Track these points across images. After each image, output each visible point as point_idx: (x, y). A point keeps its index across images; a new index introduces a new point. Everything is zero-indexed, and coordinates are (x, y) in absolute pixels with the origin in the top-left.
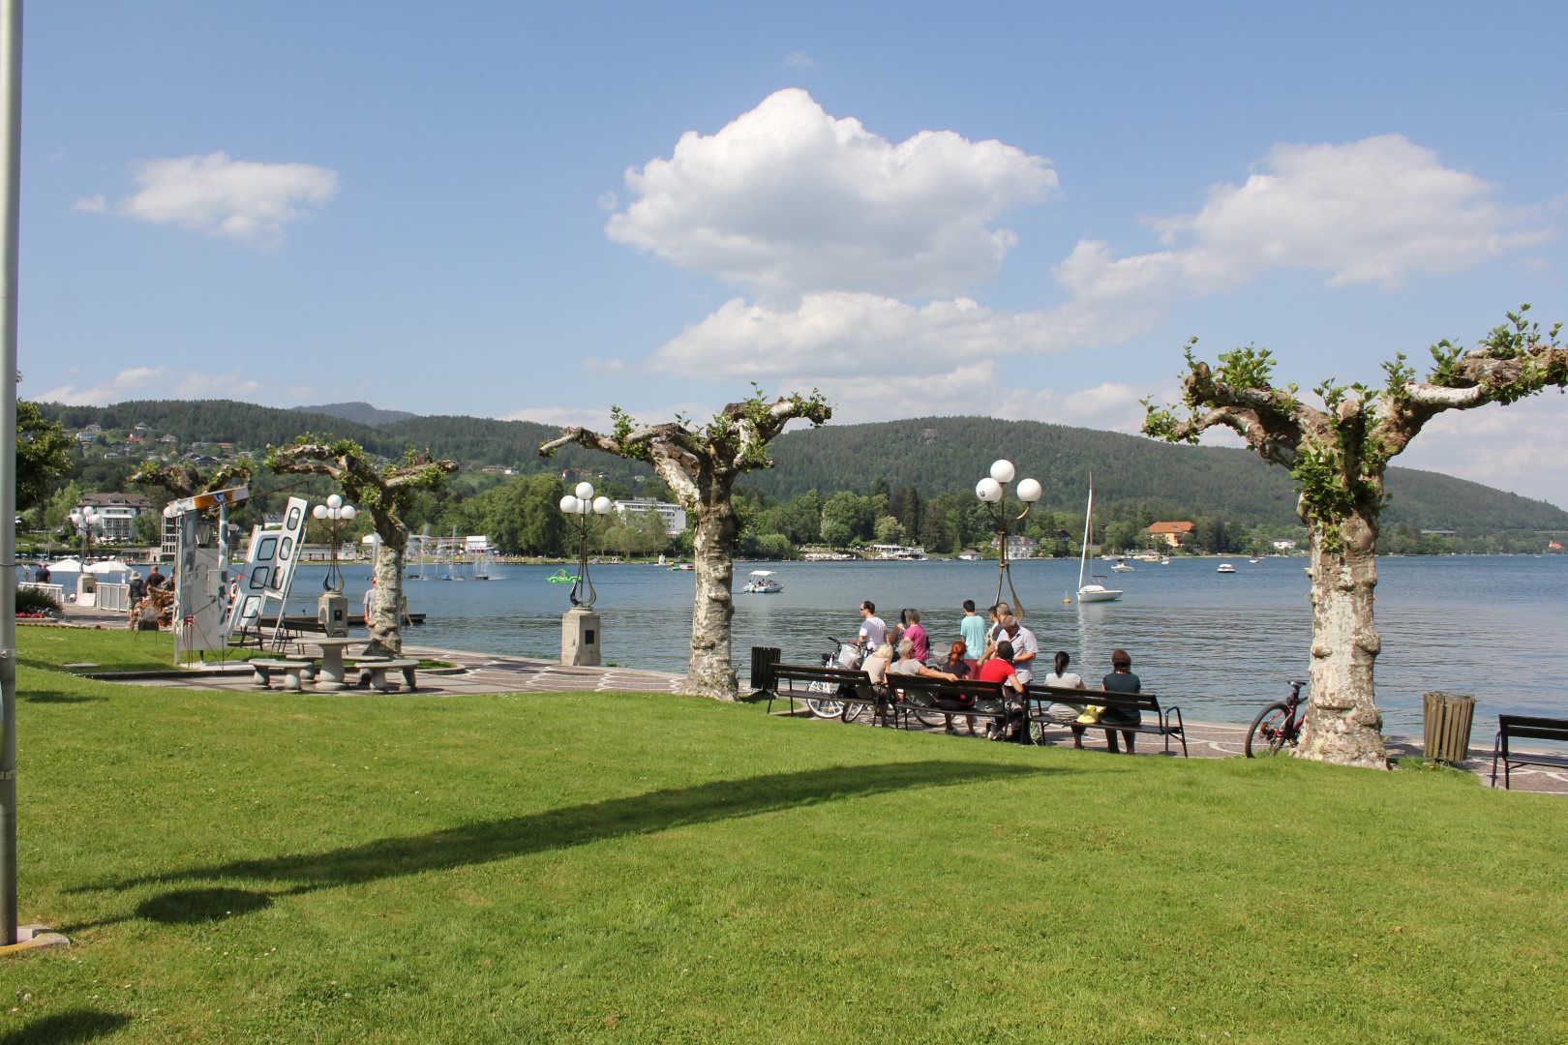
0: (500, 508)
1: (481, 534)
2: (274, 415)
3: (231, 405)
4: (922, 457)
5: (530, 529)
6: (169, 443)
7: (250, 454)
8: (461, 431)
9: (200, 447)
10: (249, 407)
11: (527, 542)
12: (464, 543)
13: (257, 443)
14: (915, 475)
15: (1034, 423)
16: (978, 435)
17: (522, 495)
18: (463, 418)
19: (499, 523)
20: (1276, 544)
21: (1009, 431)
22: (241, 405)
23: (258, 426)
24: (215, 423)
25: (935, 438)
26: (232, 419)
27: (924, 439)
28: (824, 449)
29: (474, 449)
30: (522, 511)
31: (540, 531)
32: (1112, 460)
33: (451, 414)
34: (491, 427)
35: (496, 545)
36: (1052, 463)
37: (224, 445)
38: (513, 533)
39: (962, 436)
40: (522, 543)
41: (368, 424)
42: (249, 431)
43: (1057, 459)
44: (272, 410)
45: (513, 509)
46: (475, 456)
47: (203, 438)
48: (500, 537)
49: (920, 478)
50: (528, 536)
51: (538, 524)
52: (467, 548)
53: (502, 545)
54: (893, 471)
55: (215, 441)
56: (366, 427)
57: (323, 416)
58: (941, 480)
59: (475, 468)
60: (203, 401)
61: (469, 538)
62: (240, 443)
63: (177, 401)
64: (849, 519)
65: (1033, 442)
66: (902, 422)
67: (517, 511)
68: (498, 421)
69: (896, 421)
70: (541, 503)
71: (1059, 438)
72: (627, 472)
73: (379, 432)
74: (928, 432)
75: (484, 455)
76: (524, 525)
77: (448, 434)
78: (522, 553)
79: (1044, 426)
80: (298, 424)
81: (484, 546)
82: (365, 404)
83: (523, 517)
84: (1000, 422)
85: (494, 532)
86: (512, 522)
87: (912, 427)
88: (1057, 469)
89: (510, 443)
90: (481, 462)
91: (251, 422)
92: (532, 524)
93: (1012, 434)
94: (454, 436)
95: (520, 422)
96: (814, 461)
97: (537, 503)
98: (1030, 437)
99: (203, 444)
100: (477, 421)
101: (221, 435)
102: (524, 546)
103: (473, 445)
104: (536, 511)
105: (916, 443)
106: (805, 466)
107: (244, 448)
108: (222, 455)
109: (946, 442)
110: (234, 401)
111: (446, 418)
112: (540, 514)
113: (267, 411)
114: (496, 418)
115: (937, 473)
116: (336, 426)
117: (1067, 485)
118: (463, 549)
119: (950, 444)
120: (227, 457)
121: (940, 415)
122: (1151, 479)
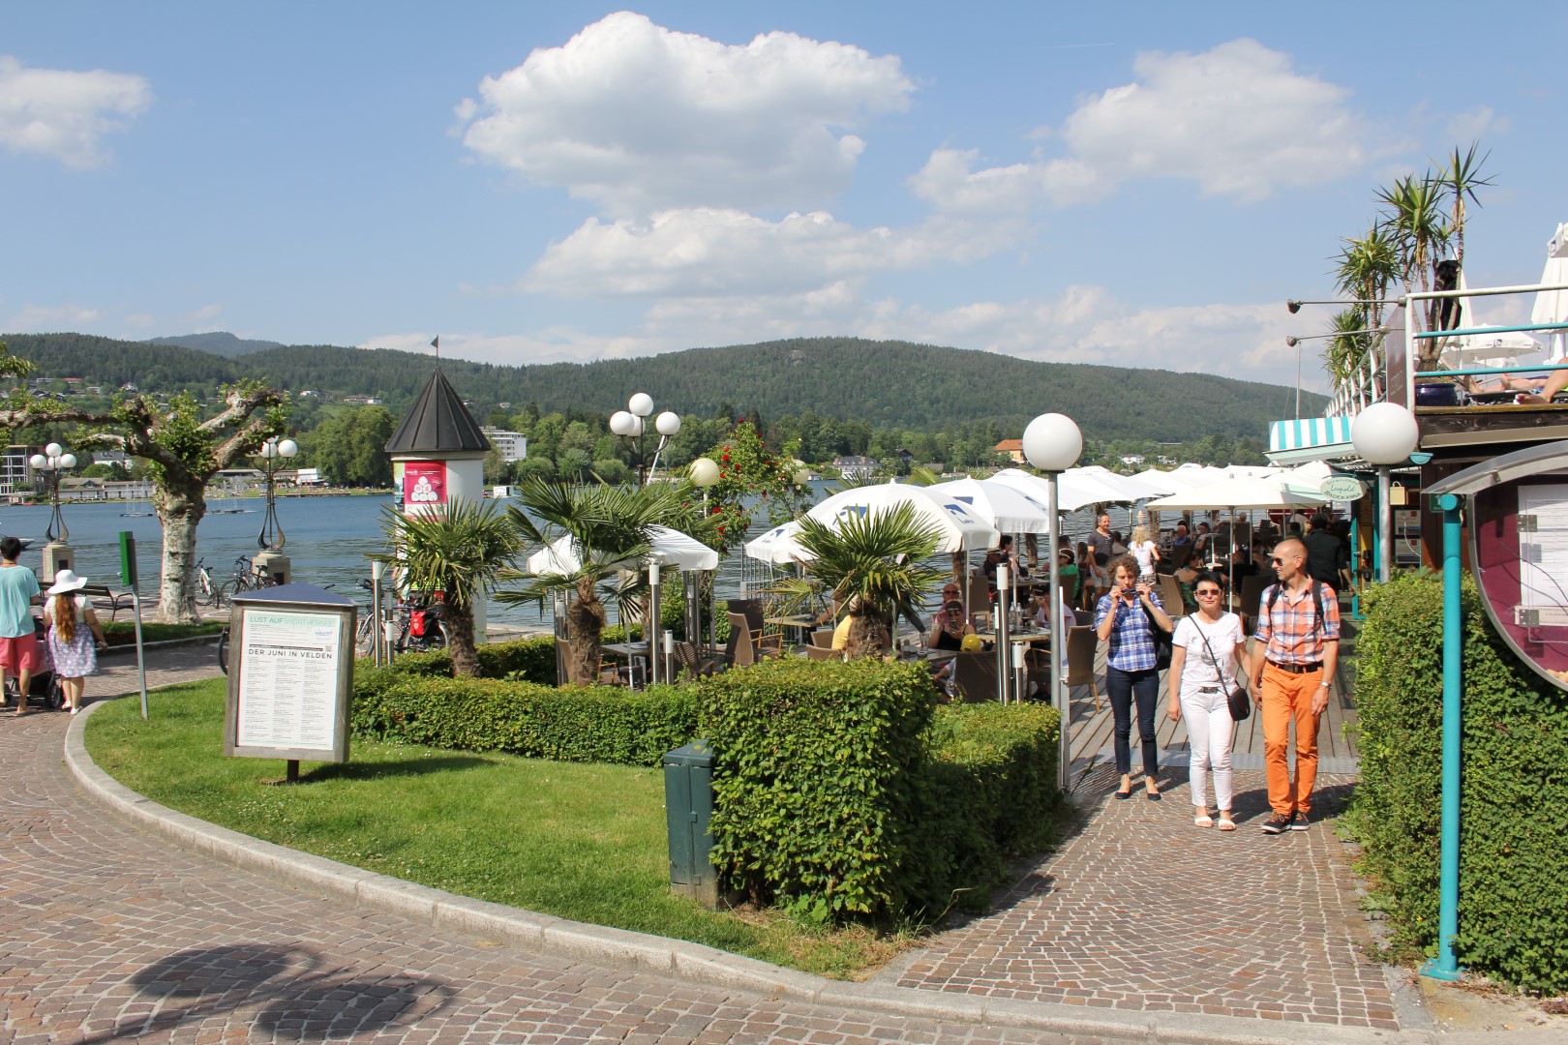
0: (328, 440)
1: (313, 467)
2: (125, 347)
3: (78, 338)
4: (789, 380)
5: (358, 460)
6: (10, 379)
7: (98, 390)
8: (323, 360)
9: (45, 383)
10: (98, 339)
11: (356, 473)
12: (297, 476)
13: (106, 378)
14: (781, 396)
15: (901, 343)
16: (845, 356)
17: (350, 426)
18: (325, 346)
19: (328, 455)
20: (1126, 460)
21: (875, 352)
22: (88, 338)
23: (107, 359)
24: (60, 357)
25: (802, 360)
26: (79, 353)
27: (791, 361)
28: (691, 372)
29: (336, 379)
30: (349, 443)
31: (367, 463)
32: (977, 378)
33: (312, 343)
34: (355, 355)
35: (327, 477)
36: (918, 381)
37: (70, 380)
38: (342, 466)
39: (829, 356)
40: (351, 475)
41: (226, 356)
42: (97, 365)
43: (922, 378)
44: (123, 342)
45: (340, 441)
46: (337, 386)
47: (47, 373)
48: (330, 469)
49: (786, 399)
50: (356, 469)
51: (365, 455)
52: (298, 482)
53: (332, 477)
54: (760, 392)
55: (61, 376)
56: (222, 359)
57: (176, 348)
58: (808, 401)
59: (336, 397)
60: (48, 335)
61: (301, 471)
62: (87, 377)
63: (19, 335)
64: (692, 442)
65: (900, 362)
66: (769, 344)
67: (344, 442)
68: (361, 350)
69: (763, 344)
70: (368, 434)
71: (925, 357)
72: (492, 399)
73: (237, 364)
74: (795, 353)
75: (346, 384)
76: (352, 457)
77: (309, 364)
78: (352, 484)
79: (912, 346)
80: (151, 357)
81: (315, 478)
82: (228, 334)
83: (350, 448)
84: (867, 342)
85: (324, 464)
86: (340, 454)
87: (779, 349)
88: (923, 388)
89: (373, 371)
90: (343, 392)
91: (100, 356)
92: (360, 455)
93: (879, 354)
94: (316, 366)
95: (384, 351)
96: (681, 385)
97: (364, 434)
98: (896, 357)
99: (48, 380)
100: (339, 350)
101: (66, 370)
102: (354, 478)
103: (335, 375)
104: (363, 442)
105: (783, 364)
106: (672, 389)
107: (92, 382)
108: (68, 390)
109: (813, 363)
110: (81, 333)
111: (308, 347)
112: (367, 446)
113: (116, 343)
114: (359, 347)
115: (803, 394)
116: (191, 358)
117: (932, 404)
118: (294, 482)
119: (817, 365)
120: (73, 393)
121: (807, 336)
122: (1015, 397)
